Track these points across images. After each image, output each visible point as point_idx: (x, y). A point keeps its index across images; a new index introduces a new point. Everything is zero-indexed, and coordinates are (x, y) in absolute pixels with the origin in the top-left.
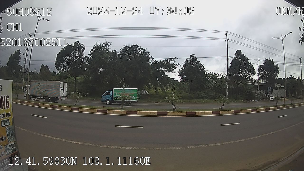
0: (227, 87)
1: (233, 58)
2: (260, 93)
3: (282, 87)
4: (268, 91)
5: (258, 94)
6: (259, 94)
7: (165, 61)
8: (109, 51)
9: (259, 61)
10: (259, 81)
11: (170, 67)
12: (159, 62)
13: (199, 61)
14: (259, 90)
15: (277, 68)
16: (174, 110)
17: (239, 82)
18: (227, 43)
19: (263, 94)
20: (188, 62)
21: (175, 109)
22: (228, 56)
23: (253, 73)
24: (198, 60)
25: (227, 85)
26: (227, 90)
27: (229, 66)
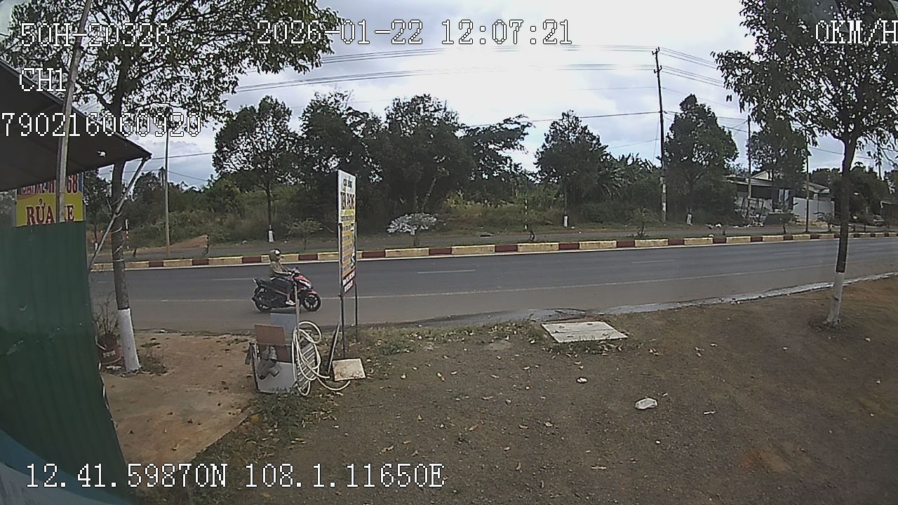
0: (664, 191)
1: (676, 115)
5: (750, 209)
9: (748, 121)
13: (586, 127)
14: (752, 197)
16: (532, 240)
17: (693, 176)
18: (658, 76)
20: (557, 129)
22: (661, 112)
24: (583, 124)
25: (662, 185)
26: (664, 198)
27: (665, 135)
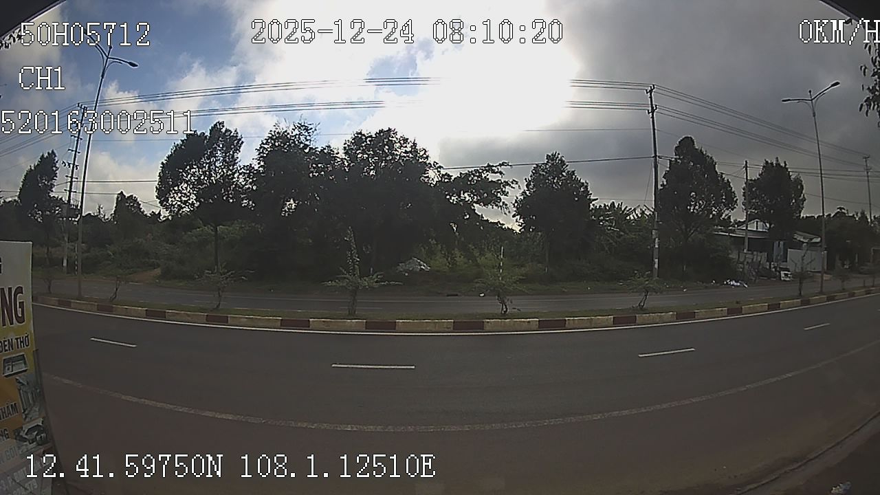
0: (657, 246)
1: (671, 161)
2: (750, 261)
3: (814, 240)
4: (775, 253)
5: (745, 263)
6: (748, 262)
7: (473, 174)
8: (311, 149)
9: (746, 167)
10: (747, 227)
11: (490, 192)
12: (455, 178)
14: (748, 250)
15: (799, 187)
16: (504, 315)
17: (688, 230)
18: (653, 117)
19: (760, 262)
20: (540, 174)
21: (505, 312)
22: (655, 157)
23: (731, 202)
24: (569, 168)
25: (655, 239)
26: (656, 253)
27: (660, 183)
